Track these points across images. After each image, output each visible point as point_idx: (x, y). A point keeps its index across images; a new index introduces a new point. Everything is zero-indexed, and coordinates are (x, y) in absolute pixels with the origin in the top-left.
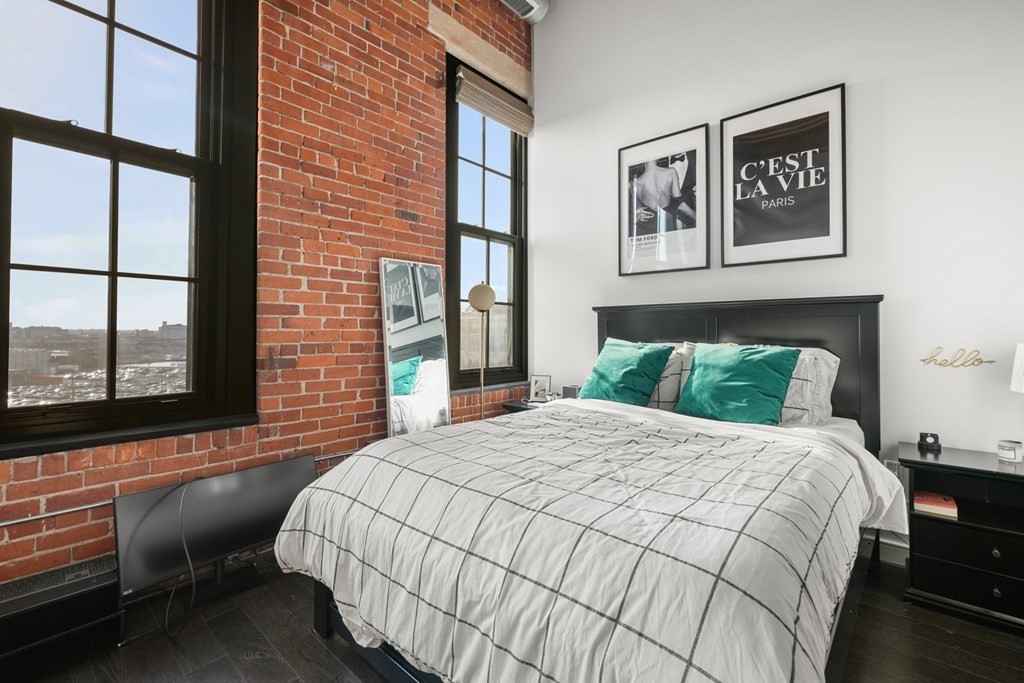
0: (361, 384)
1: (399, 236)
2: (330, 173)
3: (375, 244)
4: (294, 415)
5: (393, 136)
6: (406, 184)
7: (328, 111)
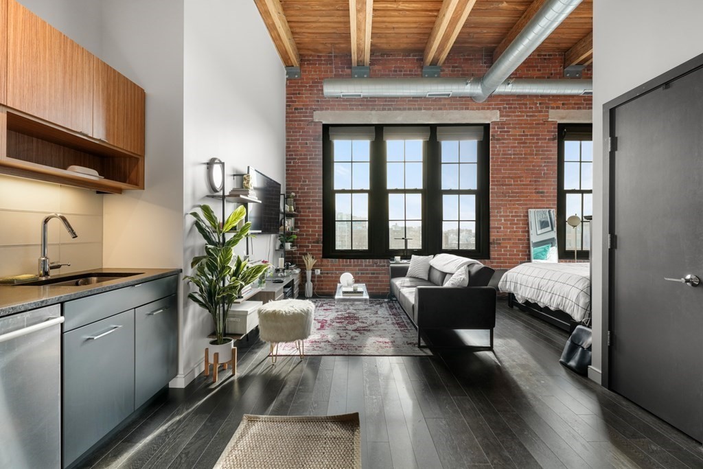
0: (521, 251)
1: (536, 200)
2: (511, 185)
3: (526, 204)
4: (500, 259)
5: (533, 166)
6: (539, 181)
7: (510, 166)
